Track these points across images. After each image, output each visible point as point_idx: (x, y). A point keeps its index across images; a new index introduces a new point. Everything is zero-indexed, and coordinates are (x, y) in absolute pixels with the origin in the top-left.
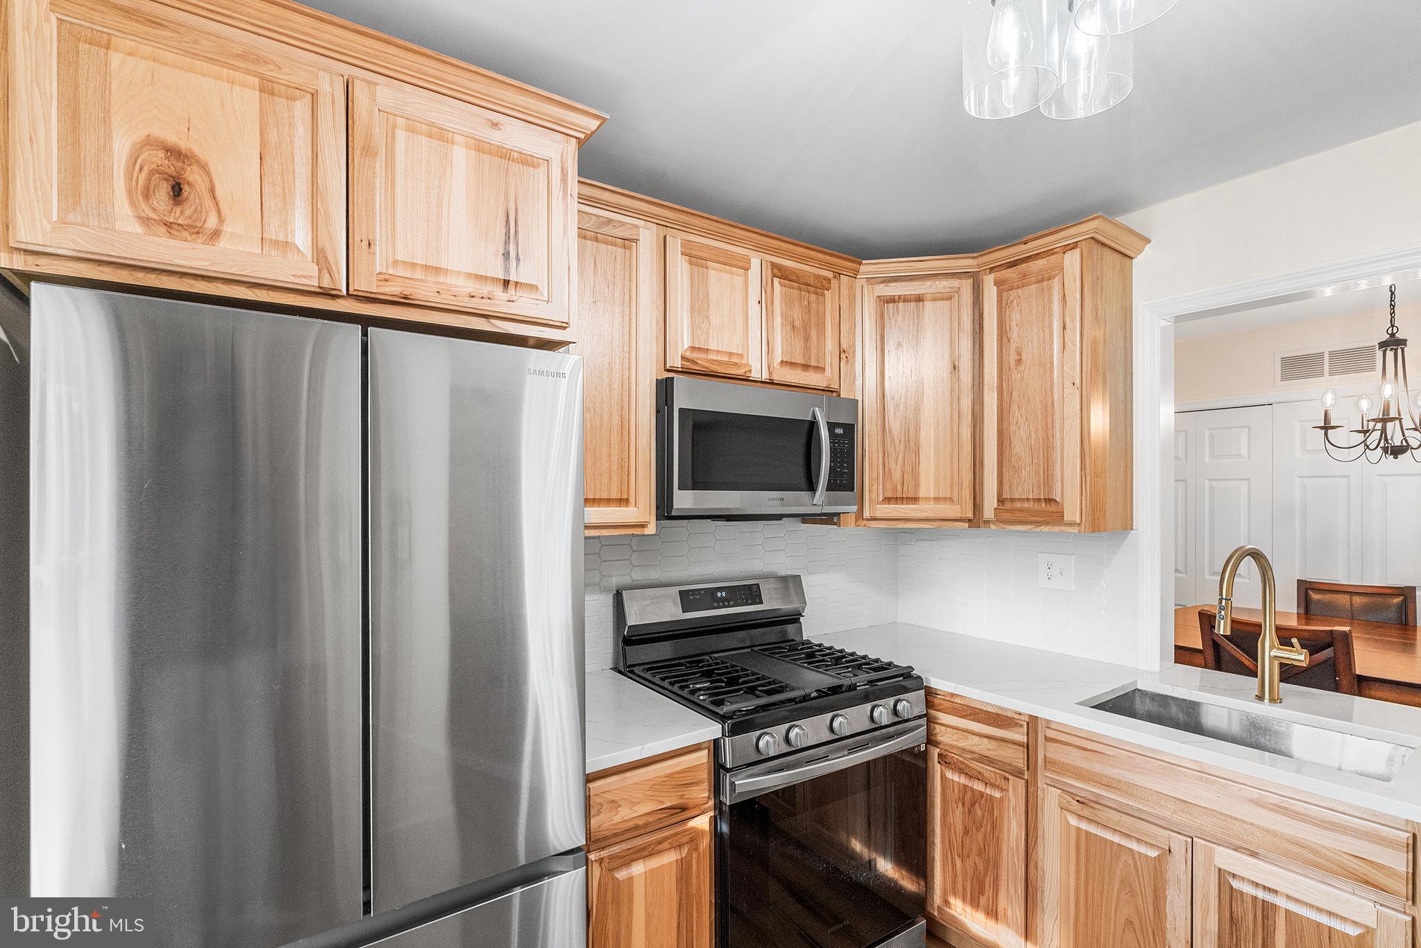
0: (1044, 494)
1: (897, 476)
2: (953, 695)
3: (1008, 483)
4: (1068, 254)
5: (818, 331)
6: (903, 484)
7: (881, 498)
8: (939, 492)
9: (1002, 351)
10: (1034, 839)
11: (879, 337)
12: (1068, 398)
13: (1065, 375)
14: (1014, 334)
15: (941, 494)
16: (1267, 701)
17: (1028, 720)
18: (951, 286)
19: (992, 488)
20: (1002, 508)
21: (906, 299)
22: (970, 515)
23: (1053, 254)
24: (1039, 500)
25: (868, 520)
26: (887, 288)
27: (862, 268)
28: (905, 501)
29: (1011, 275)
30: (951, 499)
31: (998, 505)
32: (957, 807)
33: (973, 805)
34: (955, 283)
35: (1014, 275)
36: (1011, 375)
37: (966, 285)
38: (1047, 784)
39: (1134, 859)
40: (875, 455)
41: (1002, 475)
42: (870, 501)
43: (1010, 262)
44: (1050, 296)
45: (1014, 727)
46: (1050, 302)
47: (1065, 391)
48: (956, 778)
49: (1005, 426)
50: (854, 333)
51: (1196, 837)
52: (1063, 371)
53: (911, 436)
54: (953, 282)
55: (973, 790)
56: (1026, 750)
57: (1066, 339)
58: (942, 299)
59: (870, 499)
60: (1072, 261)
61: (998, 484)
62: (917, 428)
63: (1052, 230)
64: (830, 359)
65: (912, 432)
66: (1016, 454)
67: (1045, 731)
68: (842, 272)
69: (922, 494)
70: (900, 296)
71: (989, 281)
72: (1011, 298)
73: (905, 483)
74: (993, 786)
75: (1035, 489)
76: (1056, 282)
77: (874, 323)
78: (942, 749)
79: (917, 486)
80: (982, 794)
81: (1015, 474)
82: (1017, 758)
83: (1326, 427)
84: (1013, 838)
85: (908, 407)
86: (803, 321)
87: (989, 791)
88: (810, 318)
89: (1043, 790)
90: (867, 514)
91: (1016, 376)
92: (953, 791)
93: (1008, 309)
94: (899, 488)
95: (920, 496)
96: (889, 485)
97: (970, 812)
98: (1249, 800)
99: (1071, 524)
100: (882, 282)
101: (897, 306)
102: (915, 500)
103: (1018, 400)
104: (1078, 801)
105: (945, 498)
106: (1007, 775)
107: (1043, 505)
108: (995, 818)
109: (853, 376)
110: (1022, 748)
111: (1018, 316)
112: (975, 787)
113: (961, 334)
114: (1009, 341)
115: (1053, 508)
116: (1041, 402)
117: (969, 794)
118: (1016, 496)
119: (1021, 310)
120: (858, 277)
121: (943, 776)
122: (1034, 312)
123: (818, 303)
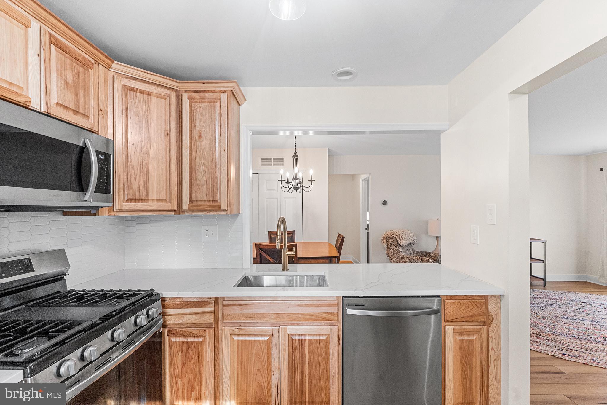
0: (212, 198)
1: (135, 187)
2: (174, 298)
3: (195, 193)
4: (222, 94)
5: (84, 92)
6: (139, 192)
7: (126, 199)
8: (159, 196)
9: (191, 130)
10: (218, 354)
11: (124, 108)
12: (223, 156)
13: (221, 146)
14: (198, 124)
15: (161, 197)
16: (285, 270)
17: (214, 300)
18: (166, 93)
19: (187, 195)
20: (192, 204)
21: (141, 92)
22: (175, 208)
23: (215, 92)
24: (210, 200)
25: (117, 211)
26: (129, 82)
27: (114, 65)
28: (140, 201)
29: (196, 96)
30: (166, 200)
31: (190, 203)
32: (179, 354)
33: (187, 350)
34: (168, 92)
35: (198, 97)
36: (196, 143)
37: (174, 95)
38: (223, 326)
39: (260, 344)
40: (122, 175)
41: (192, 189)
42: (118, 201)
43: (195, 90)
44: (215, 110)
45: (208, 305)
46: (215, 113)
47: (221, 153)
48: (178, 340)
49: (193, 166)
50: (108, 101)
51: (281, 325)
52: (220, 144)
53: (144, 166)
54: (167, 91)
55: (187, 342)
56: (214, 314)
57: (221, 130)
58: (161, 98)
59: (118, 199)
60: (224, 97)
61: (189, 193)
62: (148, 163)
63: (216, 81)
64: (92, 111)
65: (145, 164)
66: (199, 179)
67: (223, 302)
68: (100, 62)
69: (150, 197)
70: (137, 89)
71: (185, 96)
72: (196, 107)
73: (141, 191)
74: (198, 336)
75: (208, 196)
76: (217, 105)
77: (121, 99)
78: (169, 328)
79: (147, 193)
80: (192, 343)
81: (198, 189)
82: (209, 319)
83: (281, 181)
84: (208, 358)
85: (142, 150)
86: (74, 82)
87: (196, 340)
88: (79, 81)
89: (222, 329)
90: (117, 208)
91: (198, 143)
92: (176, 347)
93: (194, 112)
94: (137, 193)
95: (149, 198)
96: (130, 192)
97: (186, 354)
98: (297, 305)
99: (224, 211)
100: (127, 78)
101: (136, 94)
102: (146, 200)
103: (199, 155)
104: (238, 329)
105: (163, 200)
106: (205, 329)
107: (211, 202)
108: (199, 351)
109: (107, 127)
110: (212, 314)
111: (200, 116)
112: (188, 341)
113: (171, 118)
114: (195, 126)
115: (216, 204)
116: (210, 156)
117: (185, 345)
118: (199, 199)
119: (201, 114)
120: (110, 70)
121: (170, 341)
122: (207, 115)
123: (84, 73)
